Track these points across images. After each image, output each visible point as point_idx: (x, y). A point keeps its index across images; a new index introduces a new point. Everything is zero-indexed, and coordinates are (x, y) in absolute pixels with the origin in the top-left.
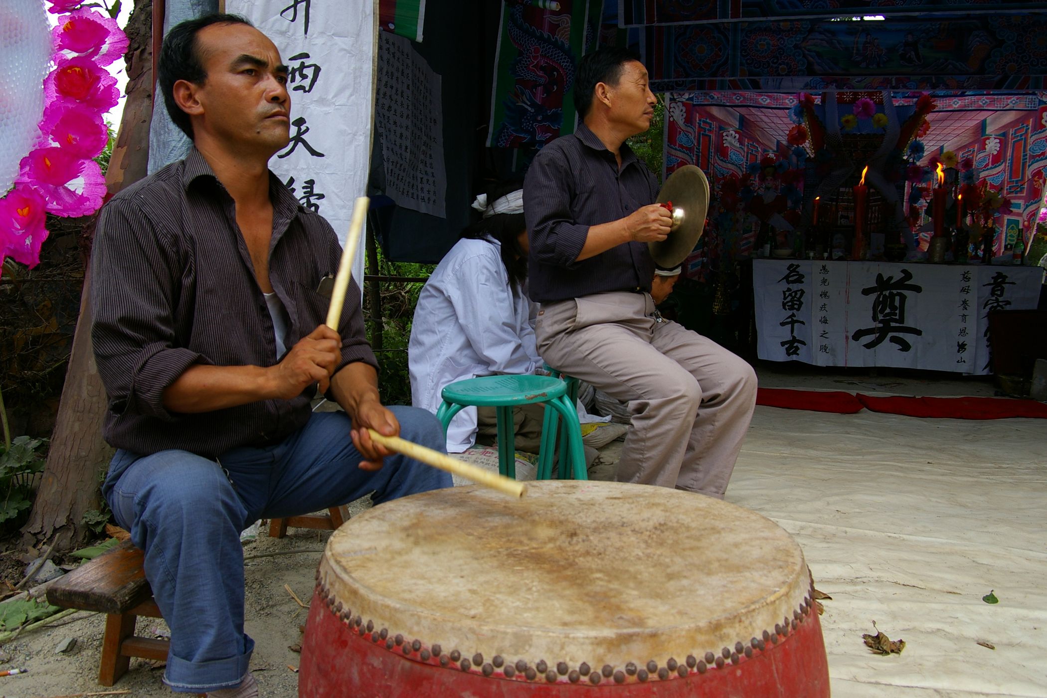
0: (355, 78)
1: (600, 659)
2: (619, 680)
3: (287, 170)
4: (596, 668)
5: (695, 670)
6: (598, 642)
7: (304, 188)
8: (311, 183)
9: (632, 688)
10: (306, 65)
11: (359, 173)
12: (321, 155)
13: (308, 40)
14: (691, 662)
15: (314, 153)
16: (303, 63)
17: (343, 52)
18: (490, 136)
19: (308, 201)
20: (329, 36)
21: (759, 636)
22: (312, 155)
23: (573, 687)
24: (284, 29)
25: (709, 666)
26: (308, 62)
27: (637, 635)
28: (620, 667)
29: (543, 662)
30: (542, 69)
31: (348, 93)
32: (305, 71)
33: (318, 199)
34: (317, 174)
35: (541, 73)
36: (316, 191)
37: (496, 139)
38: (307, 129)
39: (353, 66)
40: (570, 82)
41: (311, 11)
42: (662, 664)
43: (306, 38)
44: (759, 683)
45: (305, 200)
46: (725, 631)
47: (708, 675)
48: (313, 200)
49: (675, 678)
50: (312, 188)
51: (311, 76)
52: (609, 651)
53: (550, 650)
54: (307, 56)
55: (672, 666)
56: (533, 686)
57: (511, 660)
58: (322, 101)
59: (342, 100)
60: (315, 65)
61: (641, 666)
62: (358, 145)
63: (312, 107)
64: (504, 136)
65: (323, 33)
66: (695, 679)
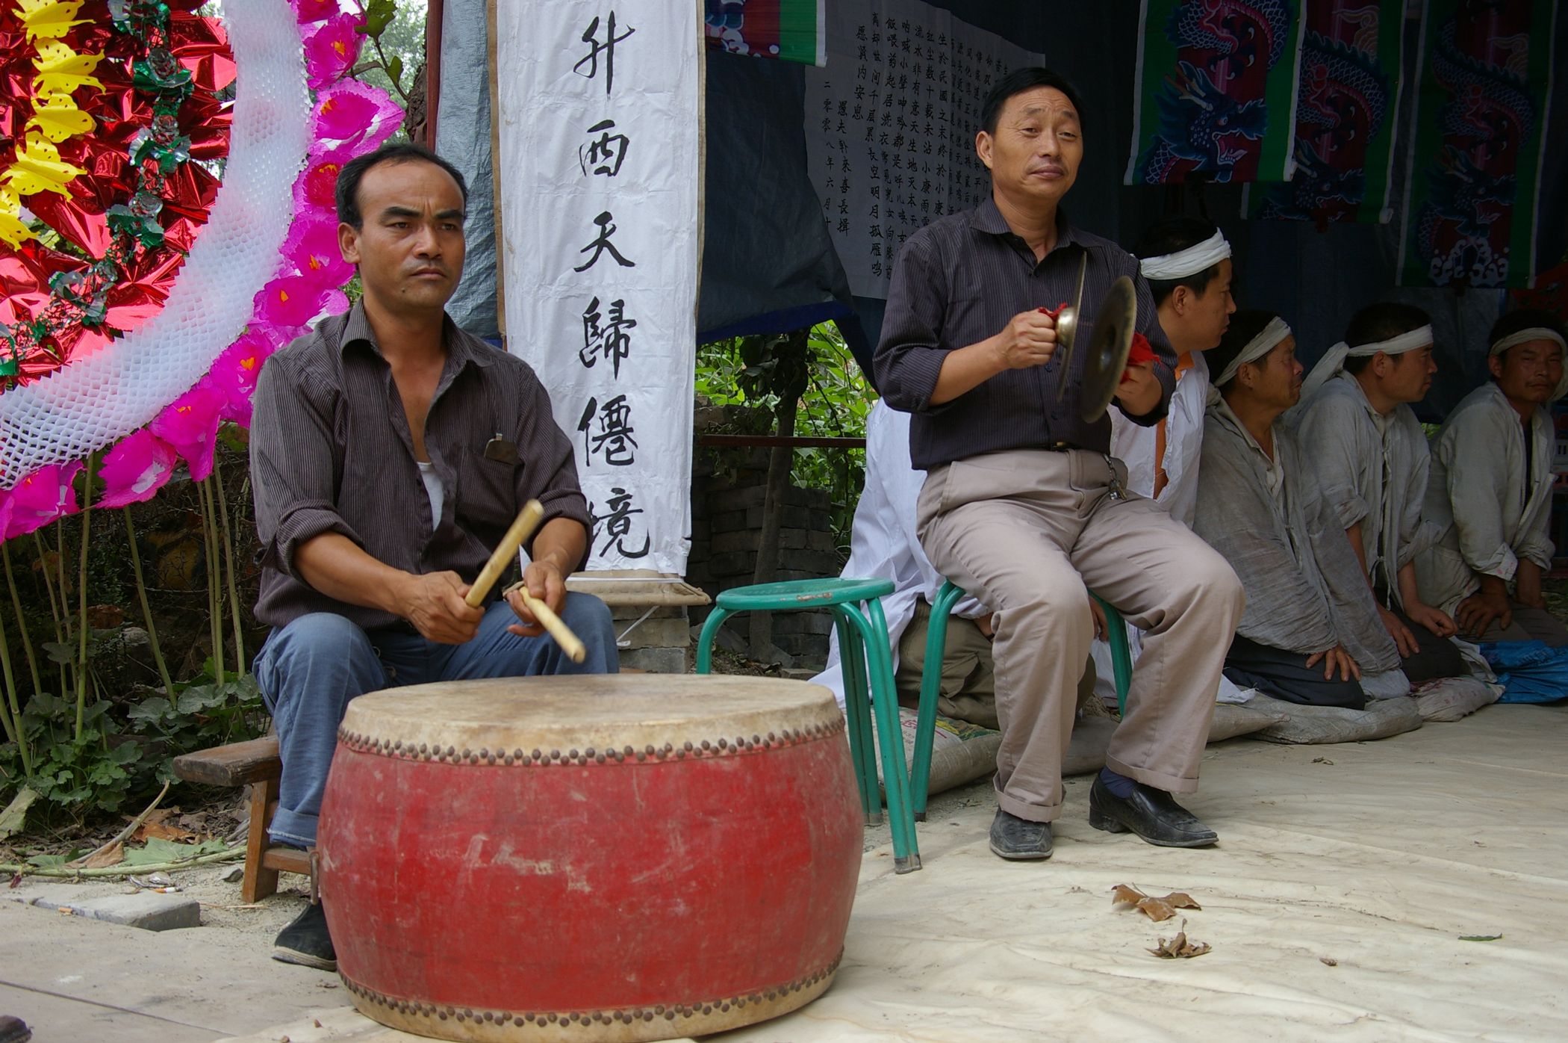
0: (675, 150)
1: (463, 745)
2: (474, 762)
3: (590, 288)
4: (459, 751)
5: (539, 762)
6: (465, 730)
7: (611, 312)
8: (620, 304)
9: (483, 769)
10: (610, 136)
11: (682, 287)
12: (631, 264)
13: (611, 102)
14: (537, 755)
15: (623, 262)
16: (606, 135)
17: (657, 116)
18: (1132, 164)
19: (617, 331)
20: (638, 92)
21: (619, 748)
22: (621, 264)
23: (441, 765)
24: (579, 89)
25: (553, 761)
26: (612, 132)
27: (494, 727)
28: (477, 752)
29: (425, 745)
30: (1227, 24)
31: (665, 172)
32: (610, 146)
33: (628, 327)
34: (627, 291)
35: (1224, 33)
36: (625, 317)
37: (1143, 169)
38: (614, 228)
39: (672, 132)
40: (1279, 44)
41: (615, 59)
42: (510, 752)
43: (609, 98)
44: (609, 789)
45: (612, 330)
46: (578, 735)
47: (551, 769)
48: (623, 329)
49: (519, 766)
50: (621, 312)
51: (616, 153)
52: (471, 738)
53: (431, 736)
54: (610, 124)
55: (518, 756)
56: (416, 764)
57: (406, 743)
58: (632, 187)
59: (658, 182)
60: (621, 137)
61: (492, 752)
62: (681, 247)
63: (619, 196)
64: (1158, 162)
65: (631, 89)
66: (537, 770)
